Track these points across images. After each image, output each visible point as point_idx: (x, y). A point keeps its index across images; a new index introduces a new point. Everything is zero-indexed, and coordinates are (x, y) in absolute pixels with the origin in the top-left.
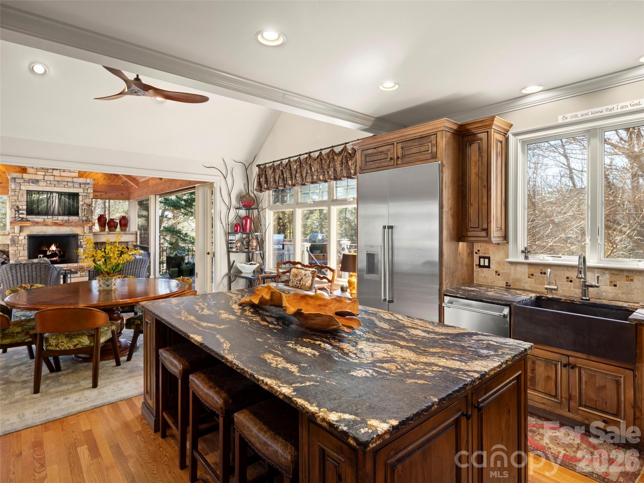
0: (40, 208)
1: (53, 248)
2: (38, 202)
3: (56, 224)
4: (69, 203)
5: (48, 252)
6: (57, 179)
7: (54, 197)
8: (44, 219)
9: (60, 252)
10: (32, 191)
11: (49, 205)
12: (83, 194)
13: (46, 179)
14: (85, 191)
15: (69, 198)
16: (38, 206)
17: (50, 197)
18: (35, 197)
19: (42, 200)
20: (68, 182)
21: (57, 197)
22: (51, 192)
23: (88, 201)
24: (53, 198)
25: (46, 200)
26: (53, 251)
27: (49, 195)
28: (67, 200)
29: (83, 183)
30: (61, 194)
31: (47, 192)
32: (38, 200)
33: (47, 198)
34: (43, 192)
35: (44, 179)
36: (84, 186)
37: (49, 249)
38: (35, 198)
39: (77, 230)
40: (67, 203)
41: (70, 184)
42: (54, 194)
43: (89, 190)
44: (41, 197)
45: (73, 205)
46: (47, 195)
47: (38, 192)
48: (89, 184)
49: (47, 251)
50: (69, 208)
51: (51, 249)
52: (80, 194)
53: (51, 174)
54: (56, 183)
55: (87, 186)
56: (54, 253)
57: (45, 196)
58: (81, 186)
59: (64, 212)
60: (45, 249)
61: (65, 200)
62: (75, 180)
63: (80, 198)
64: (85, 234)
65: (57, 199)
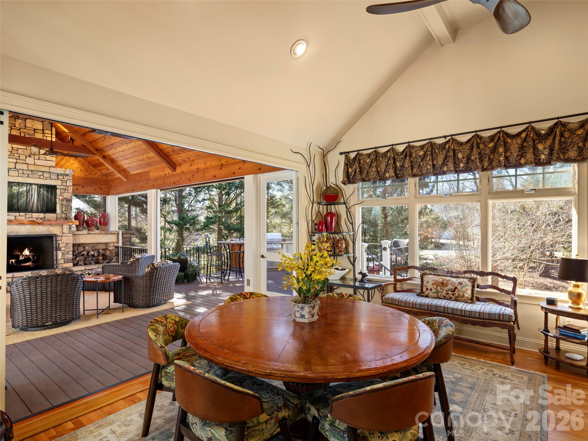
0: (19, 204)
1: (26, 252)
2: (18, 195)
3: (33, 223)
4: (47, 197)
5: (21, 257)
6: (32, 168)
7: (34, 190)
8: (15, 216)
9: (33, 257)
10: (12, 183)
11: (28, 199)
12: (62, 187)
13: (17, 167)
14: (64, 184)
15: (47, 192)
16: (18, 200)
17: (29, 189)
18: (15, 189)
19: (22, 193)
20: (43, 172)
21: (36, 189)
22: (31, 184)
23: (67, 195)
24: (32, 191)
25: (25, 194)
26: (26, 255)
27: (28, 188)
28: (45, 193)
29: (61, 174)
30: (40, 186)
31: (27, 184)
32: (18, 193)
33: (27, 191)
34: (23, 184)
35: (15, 168)
36: (62, 177)
37: (21, 253)
38: (15, 191)
39: (55, 230)
40: (45, 197)
41: (46, 175)
42: (34, 186)
43: (68, 183)
44: (21, 190)
45: (51, 200)
46: (27, 188)
47: (18, 184)
48: (67, 175)
49: (19, 255)
50: (47, 202)
51: (23, 254)
52: (58, 187)
53: (24, 162)
54: (30, 173)
55: (66, 178)
56: (27, 258)
57: (25, 189)
58: (59, 177)
59: (43, 208)
60: (17, 253)
61: (43, 193)
62: (52, 170)
63: (58, 192)
64: (64, 235)
65: (36, 192)
